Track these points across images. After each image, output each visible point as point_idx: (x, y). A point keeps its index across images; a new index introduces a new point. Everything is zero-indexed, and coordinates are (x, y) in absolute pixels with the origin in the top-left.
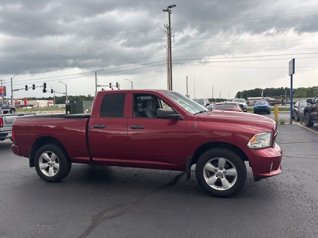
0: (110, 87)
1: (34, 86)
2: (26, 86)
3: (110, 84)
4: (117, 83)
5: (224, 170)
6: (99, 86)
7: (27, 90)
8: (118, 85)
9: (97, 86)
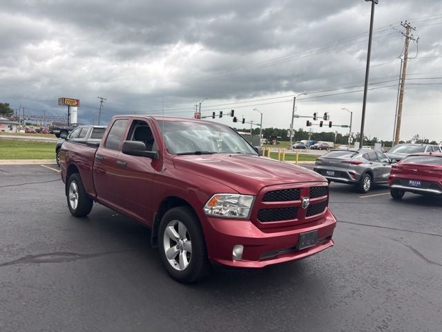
0: (315, 119)
1: (221, 113)
2: (214, 113)
3: (315, 114)
4: (326, 114)
6: (298, 117)
7: (214, 117)
8: (326, 117)
9: (294, 116)
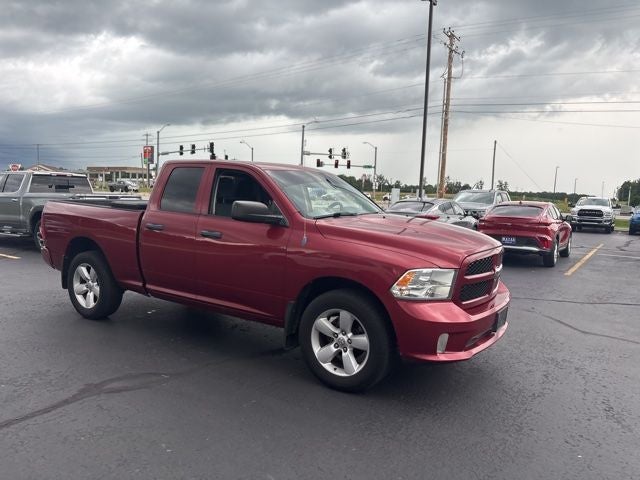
0: (330, 157)
1: (193, 147)
2: (181, 148)
3: (330, 151)
4: (344, 150)
5: (350, 335)
6: (309, 154)
7: (181, 154)
8: (344, 154)
9: (303, 153)
